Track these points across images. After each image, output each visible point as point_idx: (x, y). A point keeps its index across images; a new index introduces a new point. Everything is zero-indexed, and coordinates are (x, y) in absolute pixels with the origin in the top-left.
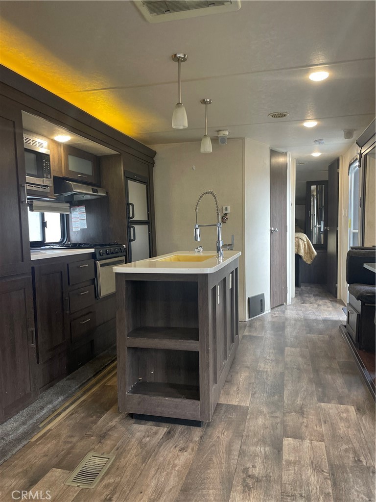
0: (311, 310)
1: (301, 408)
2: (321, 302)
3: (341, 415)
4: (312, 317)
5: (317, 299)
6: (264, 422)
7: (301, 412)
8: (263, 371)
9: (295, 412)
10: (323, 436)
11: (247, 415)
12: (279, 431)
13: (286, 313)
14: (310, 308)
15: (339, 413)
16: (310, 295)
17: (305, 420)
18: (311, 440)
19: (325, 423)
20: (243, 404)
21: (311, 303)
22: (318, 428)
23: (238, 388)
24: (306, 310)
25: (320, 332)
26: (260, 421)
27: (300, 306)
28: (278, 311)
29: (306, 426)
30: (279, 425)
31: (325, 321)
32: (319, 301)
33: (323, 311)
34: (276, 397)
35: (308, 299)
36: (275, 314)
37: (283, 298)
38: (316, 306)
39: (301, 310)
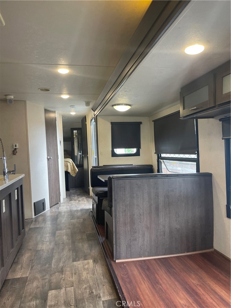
0: (74, 205)
1: (62, 268)
2: (80, 199)
3: (85, 267)
4: (75, 209)
5: (79, 197)
6: (37, 284)
7: (62, 271)
8: (40, 250)
9: (58, 272)
10: (73, 283)
11: (26, 282)
12: (47, 288)
13: (59, 209)
14: (74, 204)
15: (84, 266)
16: (75, 195)
17: (63, 276)
18: (66, 288)
19: (75, 274)
20: (24, 276)
21: (75, 200)
22: (71, 279)
23: (22, 265)
24: (72, 205)
25: (78, 218)
26: (35, 284)
27: (69, 203)
28: (54, 208)
29: (64, 280)
30: (47, 284)
31: (82, 210)
32: (79, 198)
33: (81, 204)
34: (47, 265)
35: (73, 198)
36: (52, 210)
37: (58, 200)
38: (77, 201)
39: (69, 205)
